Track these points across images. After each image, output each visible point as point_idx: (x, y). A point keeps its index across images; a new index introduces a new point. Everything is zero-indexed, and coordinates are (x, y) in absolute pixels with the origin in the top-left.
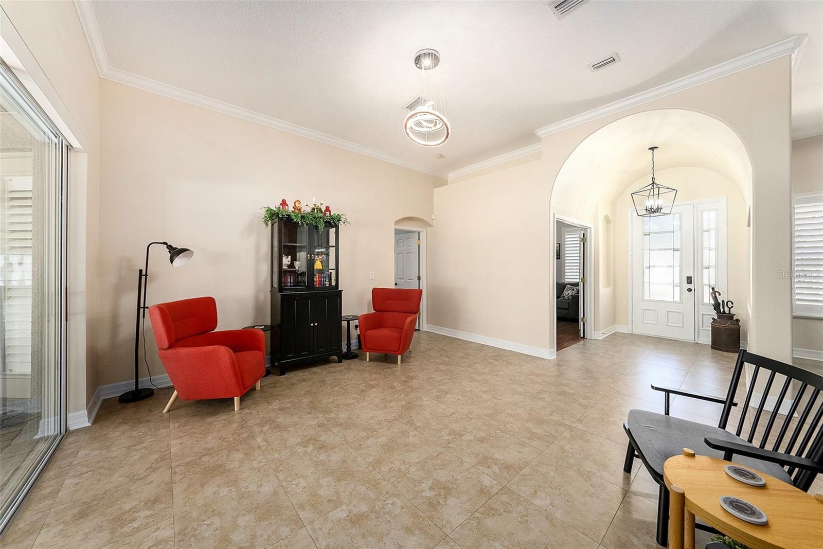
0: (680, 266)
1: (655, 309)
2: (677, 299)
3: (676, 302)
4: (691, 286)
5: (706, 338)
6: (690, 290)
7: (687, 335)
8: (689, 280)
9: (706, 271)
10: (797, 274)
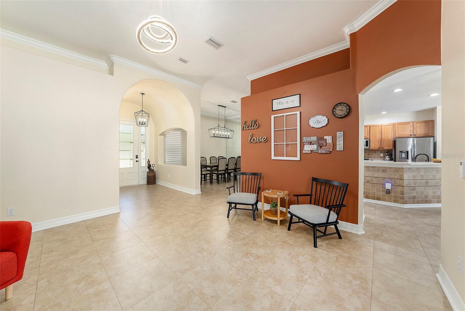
0: (133, 150)
1: (122, 172)
2: (132, 166)
3: (131, 168)
4: (137, 159)
5: (145, 182)
6: (137, 161)
7: (135, 183)
8: (137, 157)
9: (142, 152)
10: (166, 151)
